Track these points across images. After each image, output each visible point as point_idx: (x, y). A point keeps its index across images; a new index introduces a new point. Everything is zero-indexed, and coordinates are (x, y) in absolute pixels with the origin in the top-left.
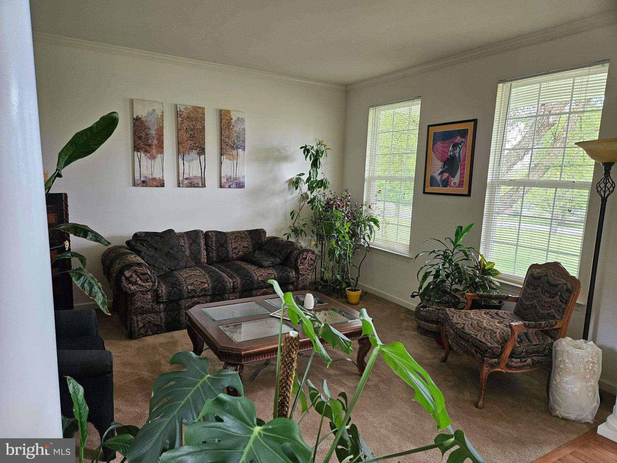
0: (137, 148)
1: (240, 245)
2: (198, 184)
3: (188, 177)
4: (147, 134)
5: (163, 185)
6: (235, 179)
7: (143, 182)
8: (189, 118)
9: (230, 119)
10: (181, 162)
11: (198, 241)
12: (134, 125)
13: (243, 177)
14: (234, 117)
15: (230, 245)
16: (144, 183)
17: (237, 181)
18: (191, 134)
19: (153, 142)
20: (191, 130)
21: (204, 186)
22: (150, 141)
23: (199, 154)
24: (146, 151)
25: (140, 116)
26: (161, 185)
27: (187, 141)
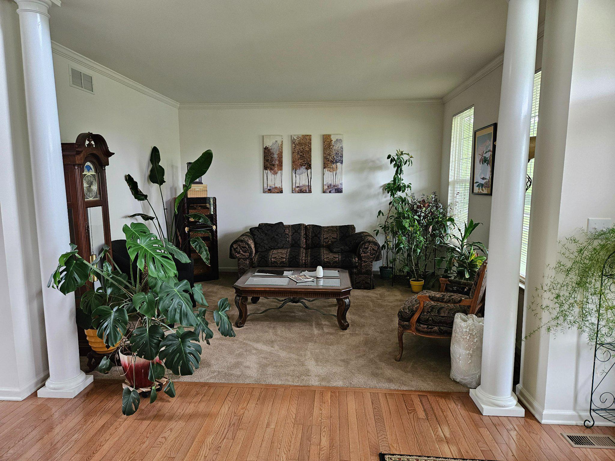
0: (266, 168)
1: (330, 236)
2: (306, 190)
3: (299, 185)
4: (272, 158)
5: (281, 192)
6: (334, 186)
7: (269, 190)
8: (300, 144)
9: (331, 141)
10: (294, 175)
11: (299, 231)
12: (264, 152)
13: (341, 184)
14: (334, 138)
15: (322, 236)
16: (270, 191)
17: (336, 188)
18: (301, 155)
19: (275, 163)
20: (301, 152)
21: (310, 191)
22: (273, 162)
23: (307, 169)
24: (271, 169)
25: (268, 146)
26: (280, 192)
27: (298, 160)
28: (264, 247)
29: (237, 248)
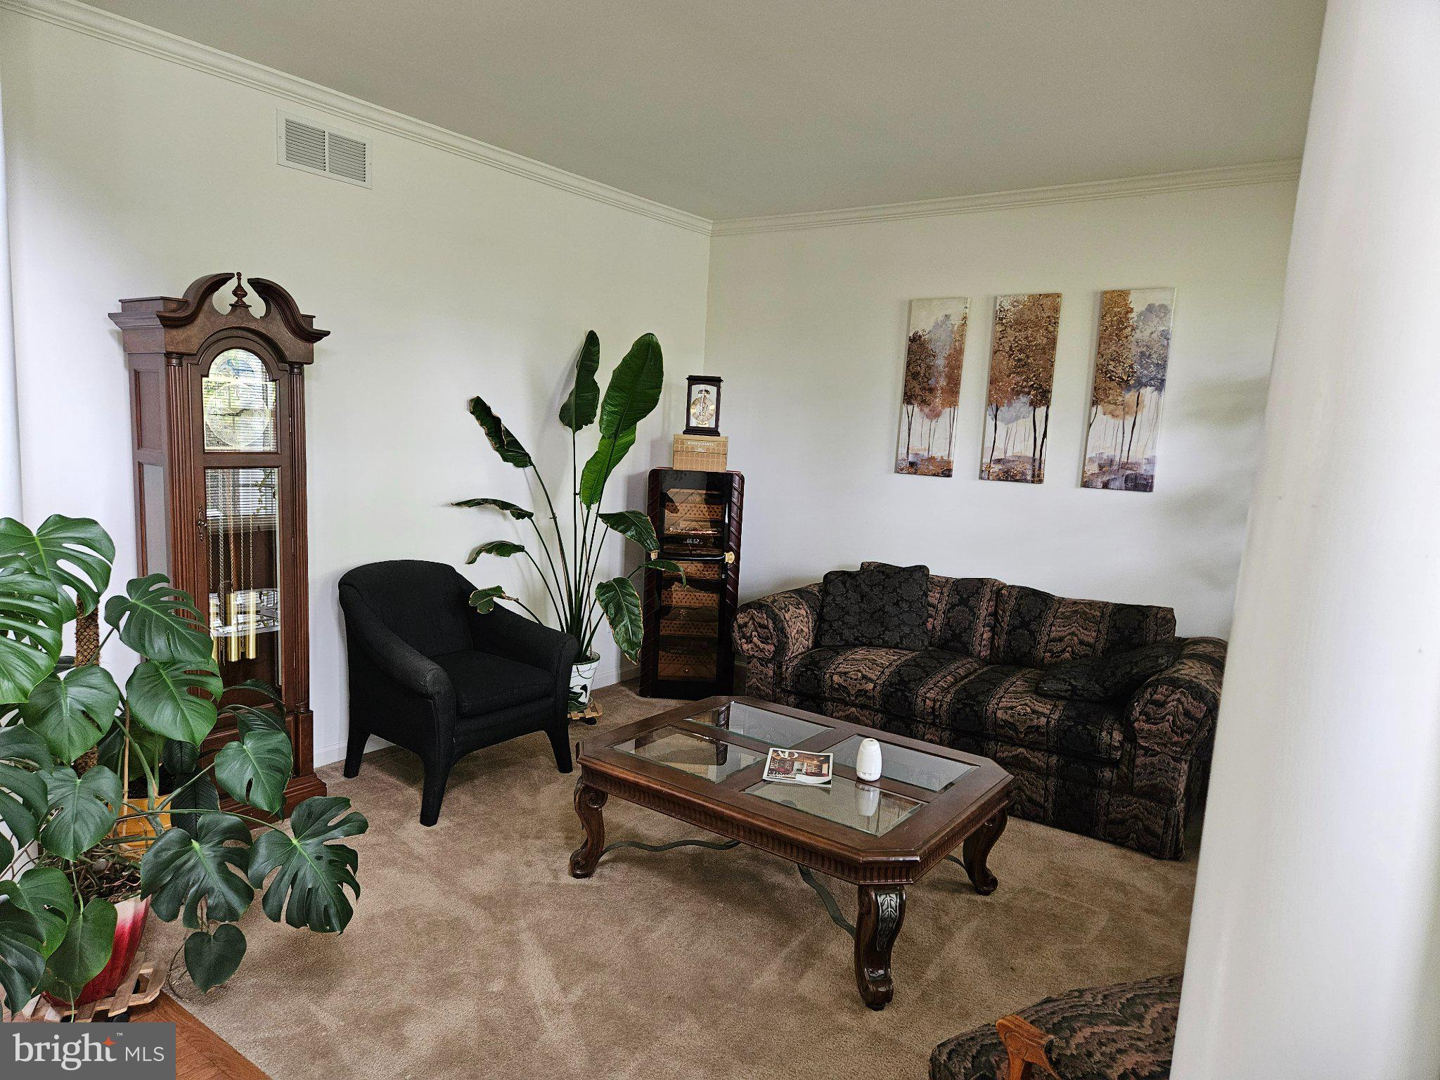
0: (908, 398)
1: (1073, 634)
2: (1023, 474)
3: (1003, 457)
4: (929, 367)
5: (947, 473)
6: (1124, 466)
7: (912, 464)
8: (1020, 324)
9: (1127, 312)
10: (991, 423)
11: (972, 603)
12: (910, 351)
13: (1151, 462)
14: (1137, 304)
15: (1045, 630)
16: (913, 468)
17: (1129, 472)
18: (1020, 360)
19: (937, 383)
20: (1021, 351)
21: (1037, 478)
22: (932, 382)
23: (1034, 404)
24: (924, 402)
25: (920, 333)
26: (943, 473)
27: (1009, 376)
28: (841, 635)
29: (745, 625)
